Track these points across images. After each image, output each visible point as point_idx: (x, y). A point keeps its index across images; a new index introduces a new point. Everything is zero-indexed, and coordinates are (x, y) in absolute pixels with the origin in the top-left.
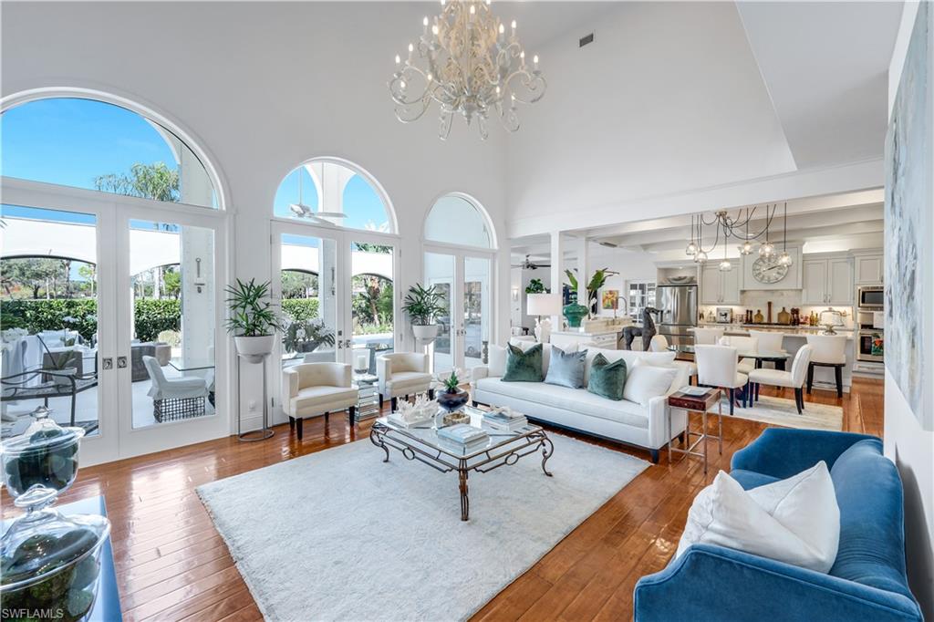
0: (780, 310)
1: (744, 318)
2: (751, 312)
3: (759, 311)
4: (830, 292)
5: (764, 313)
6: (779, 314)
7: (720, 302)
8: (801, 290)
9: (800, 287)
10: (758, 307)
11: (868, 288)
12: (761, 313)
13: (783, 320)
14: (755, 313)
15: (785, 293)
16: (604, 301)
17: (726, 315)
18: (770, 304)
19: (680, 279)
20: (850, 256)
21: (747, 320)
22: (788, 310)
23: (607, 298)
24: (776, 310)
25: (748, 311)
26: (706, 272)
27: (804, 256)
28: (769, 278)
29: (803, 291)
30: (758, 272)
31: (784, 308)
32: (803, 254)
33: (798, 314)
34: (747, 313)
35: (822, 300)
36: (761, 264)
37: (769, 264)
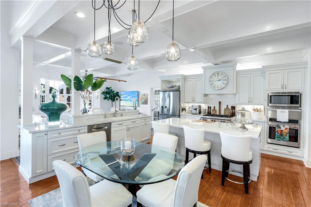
1: (207, 111)
2: (210, 107)
3: (214, 107)
4: (252, 96)
6: (225, 109)
7: (193, 101)
8: (236, 94)
9: (235, 92)
10: (214, 104)
11: (273, 93)
12: (216, 108)
13: (227, 114)
14: (212, 108)
15: (228, 96)
16: (141, 100)
17: (196, 109)
18: (220, 103)
19: (173, 87)
20: (263, 71)
21: (208, 112)
22: (230, 107)
23: (143, 98)
24: (223, 107)
26: (186, 83)
27: (237, 72)
28: (218, 86)
29: (237, 94)
30: (212, 82)
31: (227, 106)
32: (237, 71)
33: (235, 109)
34: (208, 108)
35: (247, 101)
36: (214, 77)
37: (218, 78)
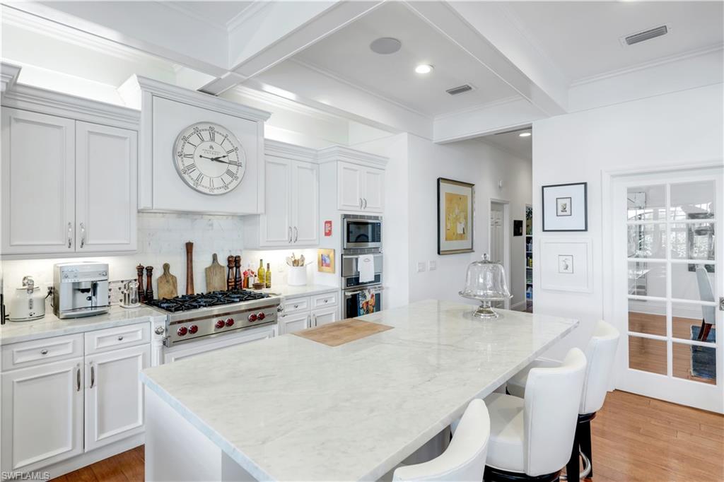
0: (208, 262)
2: (150, 270)
3: (166, 267)
4: (295, 223)
5: (178, 271)
6: (208, 270)
7: (76, 244)
9: (261, 210)
10: (165, 256)
12: (172, 271)
13: (216, 284)
14: (157, 273)
15: (215, 220)
17: (93, 287)
18: (189, 247)
21: (140, 293)
22: (223, 261)
25: (140, 269)
28: (211, 182)
29: (261, 217)
30: (190, 161)
31: (215, 257)
32: (266, 140)
33: (238, 267)
34: (140, 275)
35: (287, 238)
36: (194, 139)
37: (211, 147)
